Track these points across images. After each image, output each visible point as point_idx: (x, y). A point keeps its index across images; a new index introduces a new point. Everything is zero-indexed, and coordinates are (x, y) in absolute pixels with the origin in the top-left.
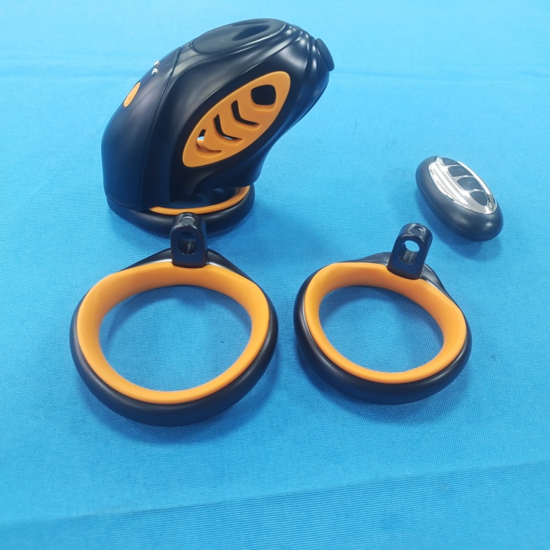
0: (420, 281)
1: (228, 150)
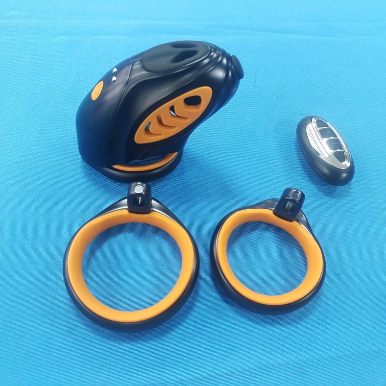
0: (295, 223)
1: (166, 134)
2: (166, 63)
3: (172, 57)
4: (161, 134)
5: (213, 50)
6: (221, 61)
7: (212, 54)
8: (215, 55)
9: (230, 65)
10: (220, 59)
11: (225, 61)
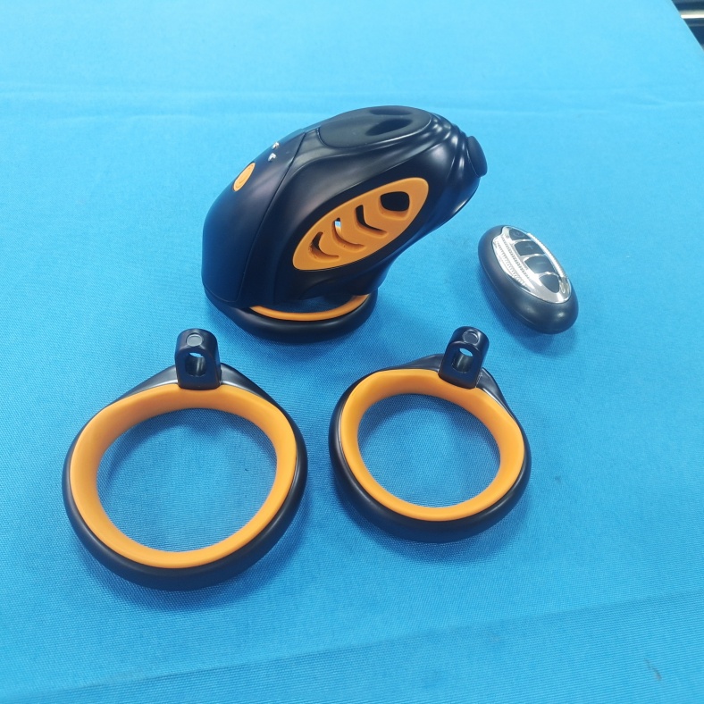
0: (476, 391)
1: (347, 256)
2: (357, 135)
3: (368, 127)
4: (337, 256)
5: (436, 121)
6: (450, 139)
7: (436, 126)
8: (440, 129)
9: (463, 147)
10: (447, 136)
11: (455, 140)
